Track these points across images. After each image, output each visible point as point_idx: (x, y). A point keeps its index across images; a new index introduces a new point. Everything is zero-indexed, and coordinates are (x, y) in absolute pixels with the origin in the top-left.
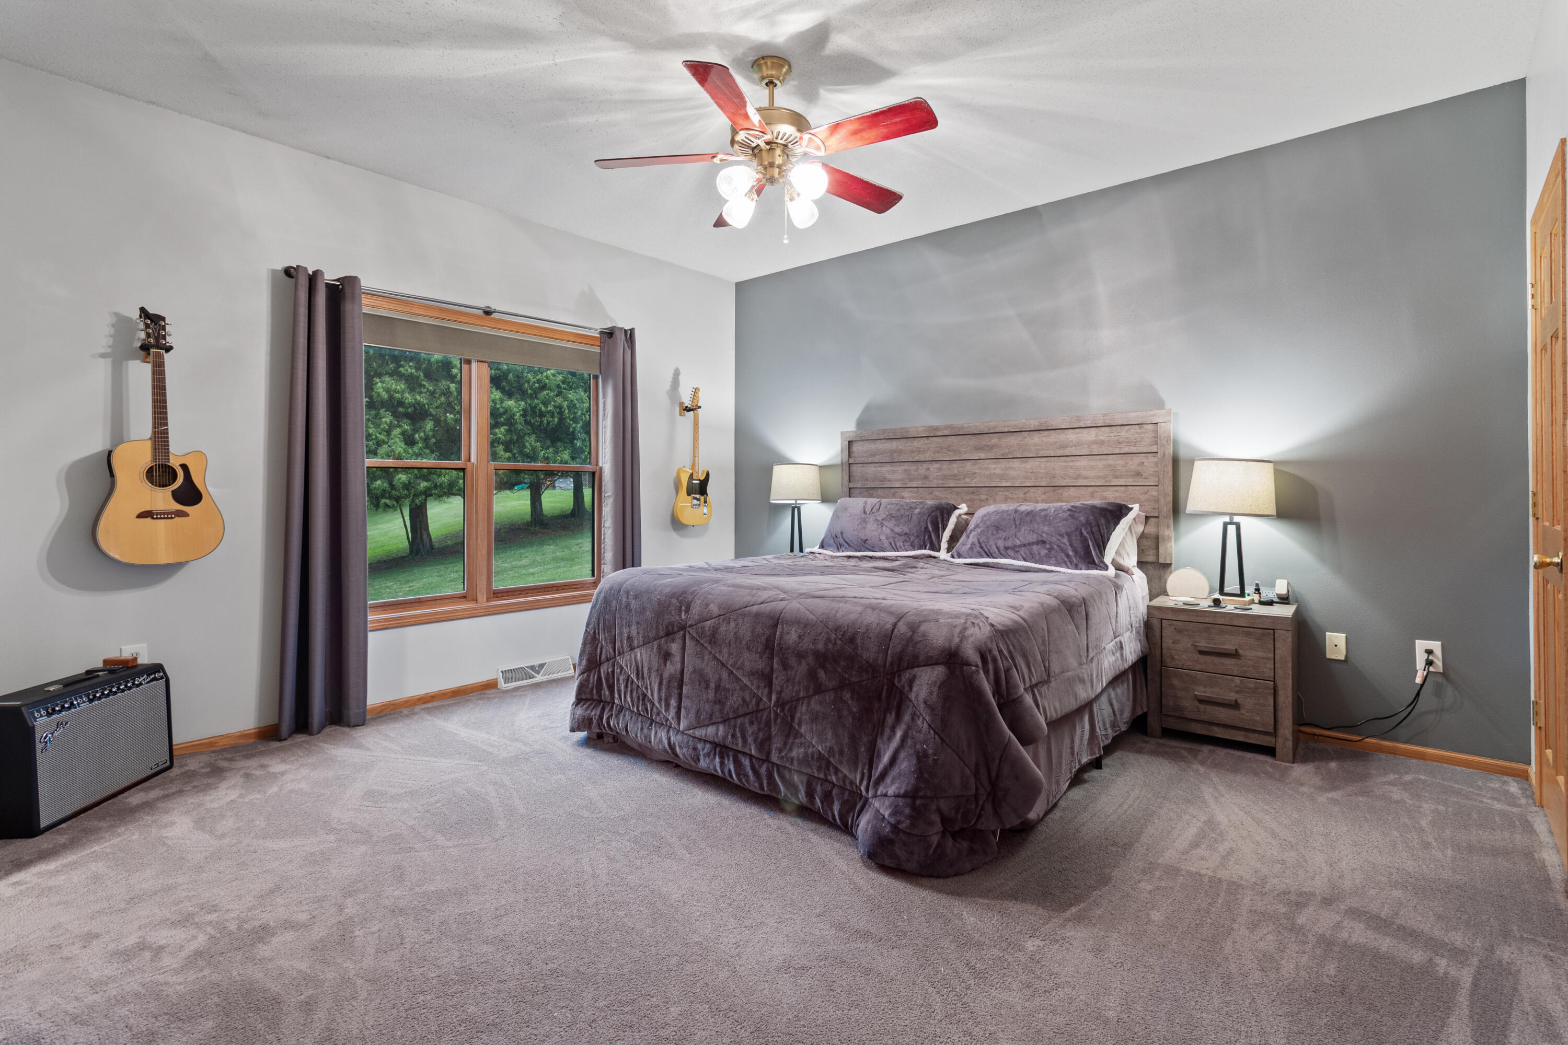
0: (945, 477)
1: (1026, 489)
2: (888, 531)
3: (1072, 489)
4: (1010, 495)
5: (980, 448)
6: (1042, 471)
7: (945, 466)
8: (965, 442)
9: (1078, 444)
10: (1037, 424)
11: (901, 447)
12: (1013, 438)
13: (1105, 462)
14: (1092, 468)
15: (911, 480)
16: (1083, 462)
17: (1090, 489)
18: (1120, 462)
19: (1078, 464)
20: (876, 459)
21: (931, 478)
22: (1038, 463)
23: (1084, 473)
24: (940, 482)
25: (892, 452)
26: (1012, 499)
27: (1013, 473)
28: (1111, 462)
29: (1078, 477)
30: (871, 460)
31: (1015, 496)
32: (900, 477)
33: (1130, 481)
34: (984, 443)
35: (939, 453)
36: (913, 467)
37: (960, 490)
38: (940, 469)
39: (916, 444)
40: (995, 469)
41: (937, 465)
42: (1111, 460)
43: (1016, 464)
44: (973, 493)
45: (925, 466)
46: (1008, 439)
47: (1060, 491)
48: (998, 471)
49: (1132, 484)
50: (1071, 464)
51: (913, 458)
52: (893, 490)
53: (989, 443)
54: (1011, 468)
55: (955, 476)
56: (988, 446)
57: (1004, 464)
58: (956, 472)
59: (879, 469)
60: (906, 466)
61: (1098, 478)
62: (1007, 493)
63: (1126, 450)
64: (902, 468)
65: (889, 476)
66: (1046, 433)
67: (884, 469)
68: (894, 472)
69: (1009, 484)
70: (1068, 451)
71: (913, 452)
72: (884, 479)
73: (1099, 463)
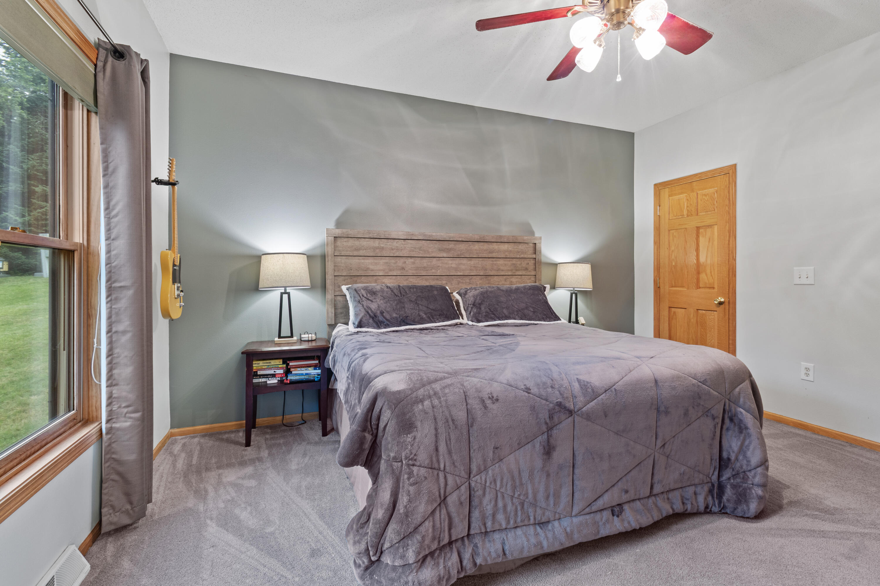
0: (417, 269)
1: (471, 277)
2: (425, 309)
3: (496, 277)
4: (461, 281)
5: (442, 250)
6: (480, 266)
7: (418, 261)
8: (432, 245)
9: (499, 251)
10: (478, 237)
11: (382, 245)
12: (463, 245)
13: (512, 262)
14: (505, 265)
15: (390, 270)
16: (501, 262)
17: (505, 277)
18: (519, 263)
19: (498, 262)
20: (361, 253)
21: (406, 269)
22: (478, 261)
23: (502, 268)
24: (414, 272)
25: (375, 249)
26: (463, 283)
27: (463, 267)
28: (514, 262)
29: (499, 270)
30: (356, 253)
31: (464, 281)
32: (381, 268)
33: (524, 273)
34: (445, 247)
35: (413, 251)
36: (393, 261)
37: (428, 277)
38: (414, 263)
39: (395, 244)
40: (451, 264)
41: (412, 260)
42: (514, 261)
43: (465, 261)
44: (437, 279)
45: (402, 260)
46: (460, 246)
47: (489, 278)
48: (453, 266)
49: (525, 274)
50: (495, 262)
51: (394, 254)
52: (375, 278)
53: (448, 247)
54: (461, 264)
55: (424, 268)
56: (448, 249)
57: (458, 261)
58: (425, 265)
59: (363, 261)
60: (387, 260)
61: (508, 270)
62: (459, 280)
63: (522, 256)
64: (384, 261)
65: (371, 267)
66: (482, 244)
67: (367, 261)
68: (376, 264)
69: (461, 274)
70: (494, 255)
71: (393, 249)
72: (367, 269)
73: (509, 263)
